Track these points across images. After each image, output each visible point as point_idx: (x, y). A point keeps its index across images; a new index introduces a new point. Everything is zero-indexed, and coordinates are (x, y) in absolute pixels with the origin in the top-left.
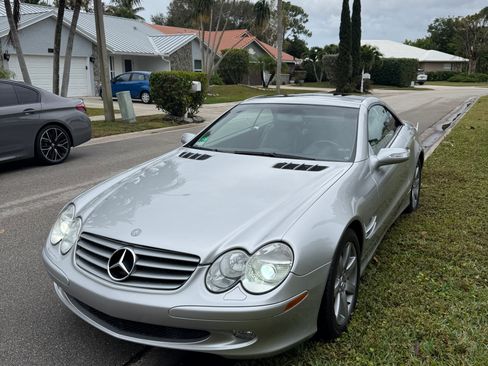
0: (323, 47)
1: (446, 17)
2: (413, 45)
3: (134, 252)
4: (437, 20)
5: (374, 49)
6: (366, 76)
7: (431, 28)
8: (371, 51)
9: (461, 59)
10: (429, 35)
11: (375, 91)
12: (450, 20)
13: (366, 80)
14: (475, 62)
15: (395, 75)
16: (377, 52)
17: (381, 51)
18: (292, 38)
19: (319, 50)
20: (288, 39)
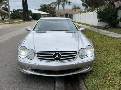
0: (17, 10)
1: (44, 4)
2: (38, 10)
3: (60, 53)
4: (42, 5)
5: (30, 11)
6: (31, 17)
7: (41, 6)
8: (29, 11)
9: (49, 14)
10: (40, 8)
11: (33, 21)
12: (45, 5)
13: (31, 18)
14: (52, 14)
15: (36, 17)
16: (31, 11)
17: (32, 11)
18: (4, 7)
19: (16, 10)
20: (3, 7)
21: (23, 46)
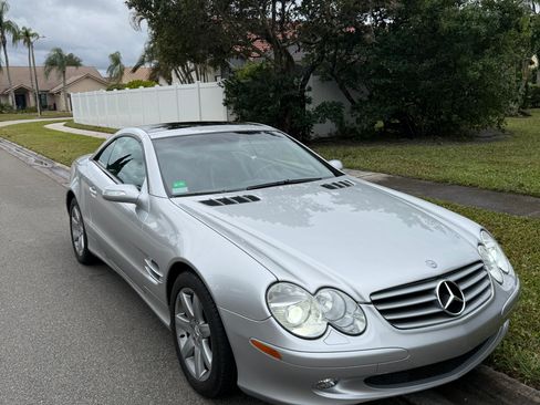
21: (278, 282)
